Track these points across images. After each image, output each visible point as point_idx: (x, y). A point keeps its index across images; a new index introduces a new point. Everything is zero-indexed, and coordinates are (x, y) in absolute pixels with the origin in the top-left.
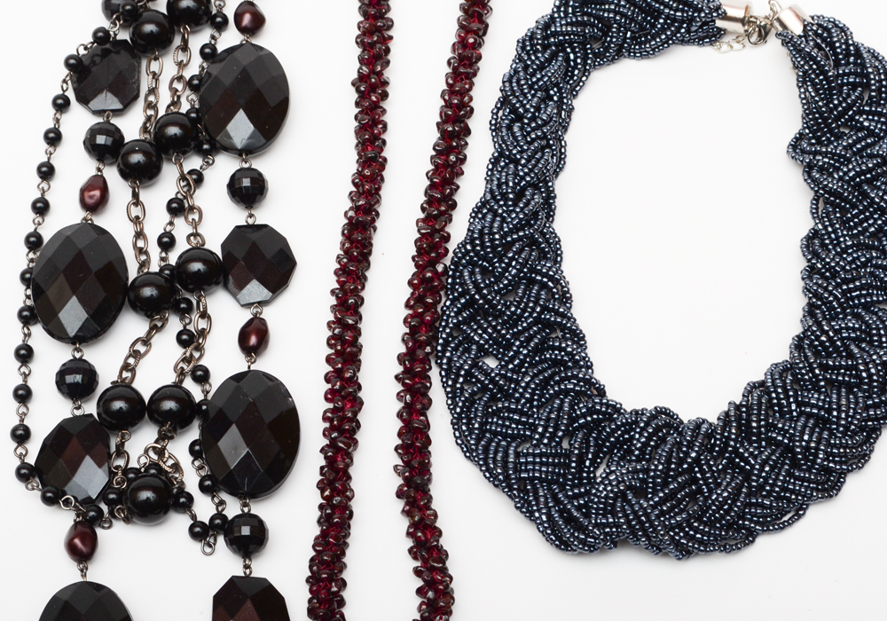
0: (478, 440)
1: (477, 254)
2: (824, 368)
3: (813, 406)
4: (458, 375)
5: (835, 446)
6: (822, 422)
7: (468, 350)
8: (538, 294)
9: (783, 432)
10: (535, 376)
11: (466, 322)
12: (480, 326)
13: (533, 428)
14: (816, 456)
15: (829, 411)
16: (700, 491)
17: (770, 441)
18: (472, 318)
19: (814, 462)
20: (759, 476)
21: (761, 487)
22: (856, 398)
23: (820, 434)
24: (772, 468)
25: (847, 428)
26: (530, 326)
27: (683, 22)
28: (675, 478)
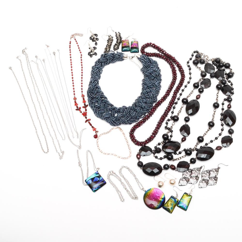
0: (98, 115)
1: (90, 91)
2: (145, 96)
3: (144, 101)
4: (93, 107)
5: (148, 106)
6: (146, 103)
7: (93, 104)
8: (99, 94)
9: (141, 105)
10: (103, 105)
11: (91, 100)
12: (93, 100)
13: (105, 111)
14: (145, 107)
15: (146, 101)
16: (131, 115)
17: (139, 107)
18: (92, 99)
19: (145, 108)
20: (138, 111)
21: (139, 112)
22: (150, 99)
23: (146, 104)
24: (140, 110)
25: (149, 103)
26: (100, 98)
27: (118, 58)
28: (127, 114)
